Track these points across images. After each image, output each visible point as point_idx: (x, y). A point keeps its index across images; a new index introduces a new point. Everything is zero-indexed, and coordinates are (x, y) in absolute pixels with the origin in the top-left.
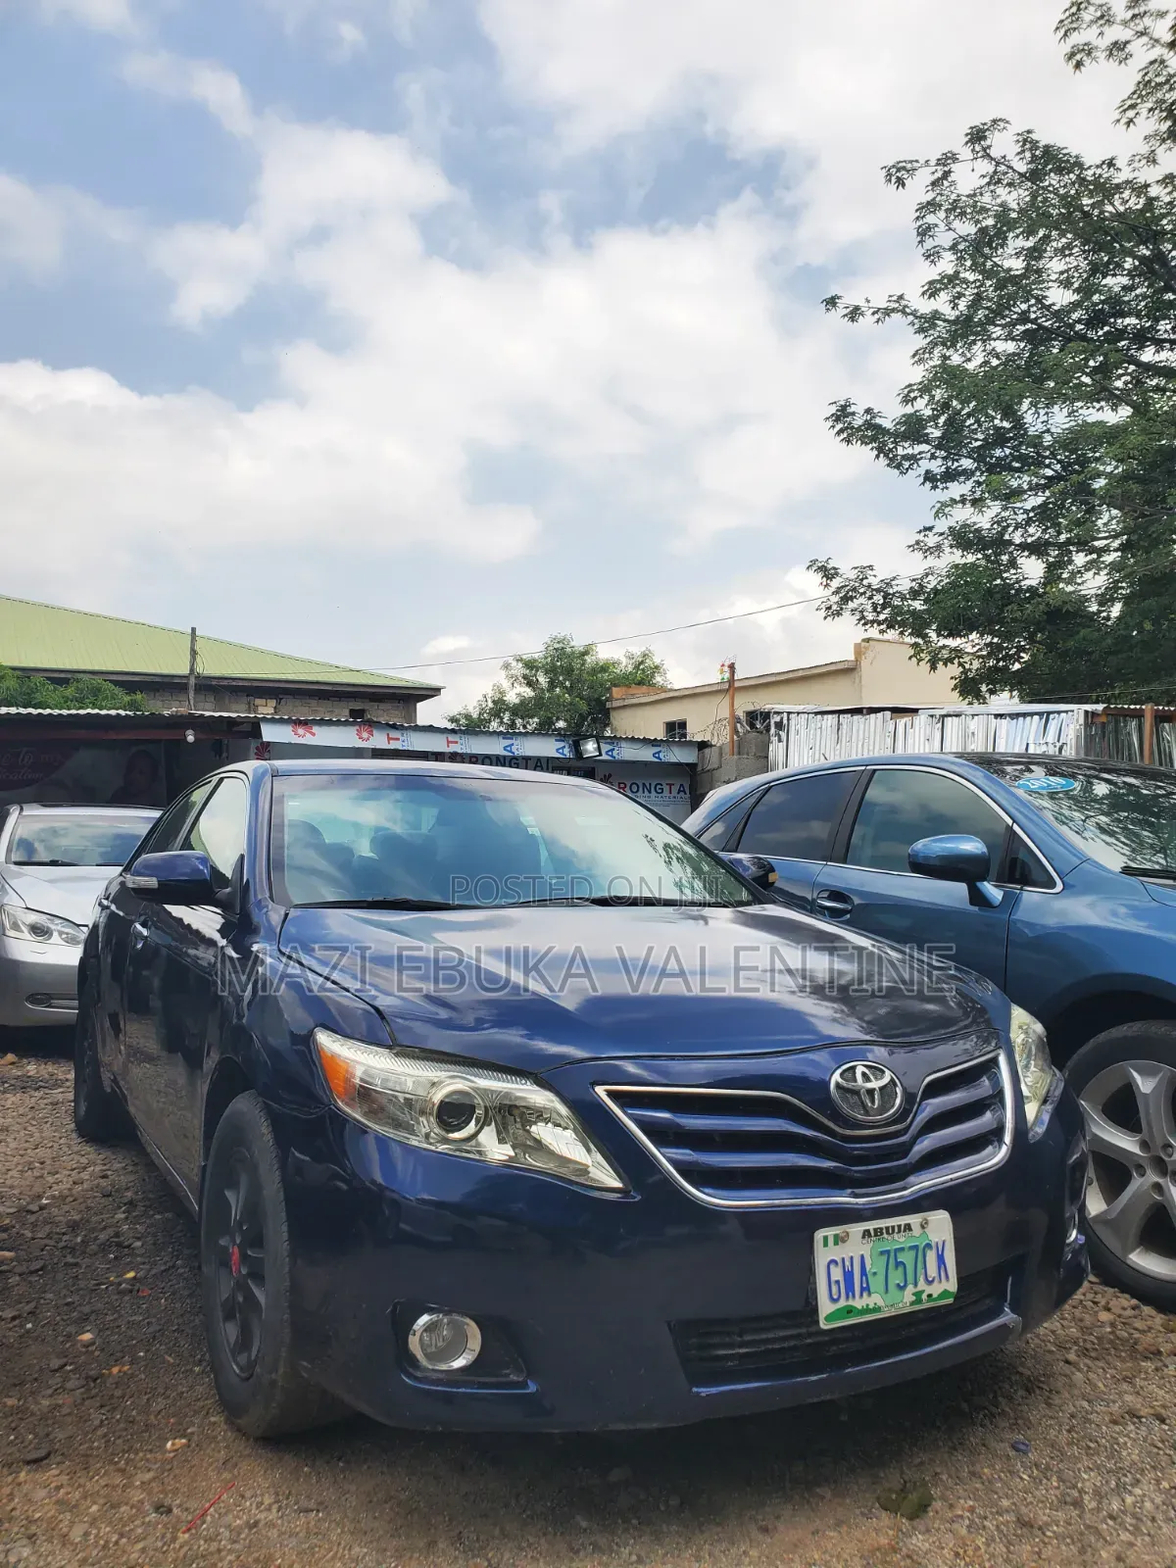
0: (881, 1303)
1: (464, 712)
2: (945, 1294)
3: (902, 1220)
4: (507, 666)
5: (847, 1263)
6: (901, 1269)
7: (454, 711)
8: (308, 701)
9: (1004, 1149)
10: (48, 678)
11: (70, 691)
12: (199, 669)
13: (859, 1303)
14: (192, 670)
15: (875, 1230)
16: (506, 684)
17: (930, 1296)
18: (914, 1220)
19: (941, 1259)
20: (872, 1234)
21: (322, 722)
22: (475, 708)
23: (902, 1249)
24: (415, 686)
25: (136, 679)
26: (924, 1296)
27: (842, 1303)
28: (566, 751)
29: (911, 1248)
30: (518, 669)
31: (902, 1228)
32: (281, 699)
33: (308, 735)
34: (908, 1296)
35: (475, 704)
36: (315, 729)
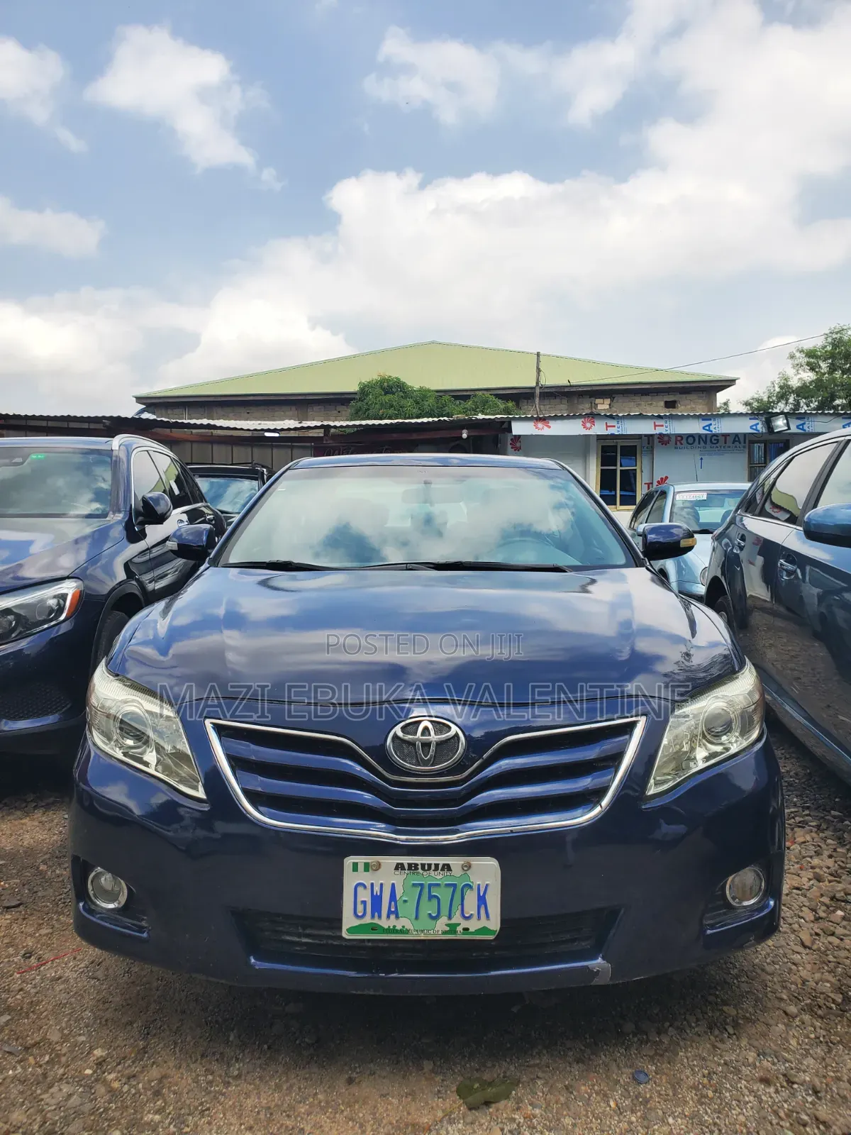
0: (409, 926)
1: (756, 396)
2: (484, 930)
3: (441, 861)
4: (792, 357)
5: (377, 889)
6: (435, 902)
7: (747, 397)
8: (634, 398)
9: (597, 810)
10: (453, 396)
11: (469, 404)
12: (542, 382)
13: (384, 923)
14: (537, 383)
15: (410, 865)
16: (790, 372)
17: (466, 929)
18: (455, 862)
19: (482, 900)
20: (406, 867)
21: (556, 418)
22: (764, 393)
23: (438, 885)
24: (715, 379)
25: (515, 391)
26: (459, 929)
27: (368, 920)
28: (760, 427)
29: (447, 885)
30: (803, 359)
31: (440, 867)
32: (614, 398)
33: (545, 427)
34: (441, 924)
35: (765, 390)
36: (552, 423)
